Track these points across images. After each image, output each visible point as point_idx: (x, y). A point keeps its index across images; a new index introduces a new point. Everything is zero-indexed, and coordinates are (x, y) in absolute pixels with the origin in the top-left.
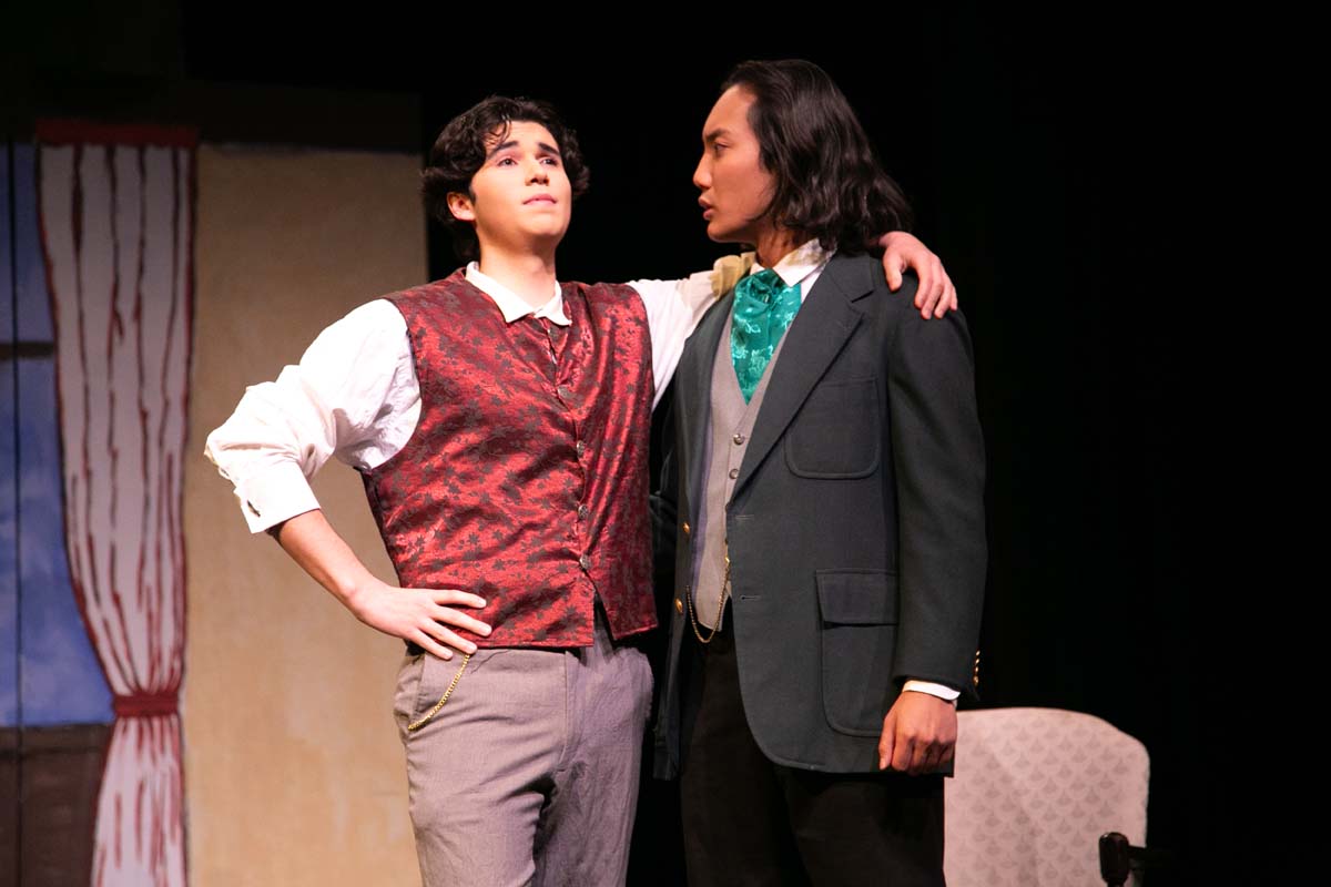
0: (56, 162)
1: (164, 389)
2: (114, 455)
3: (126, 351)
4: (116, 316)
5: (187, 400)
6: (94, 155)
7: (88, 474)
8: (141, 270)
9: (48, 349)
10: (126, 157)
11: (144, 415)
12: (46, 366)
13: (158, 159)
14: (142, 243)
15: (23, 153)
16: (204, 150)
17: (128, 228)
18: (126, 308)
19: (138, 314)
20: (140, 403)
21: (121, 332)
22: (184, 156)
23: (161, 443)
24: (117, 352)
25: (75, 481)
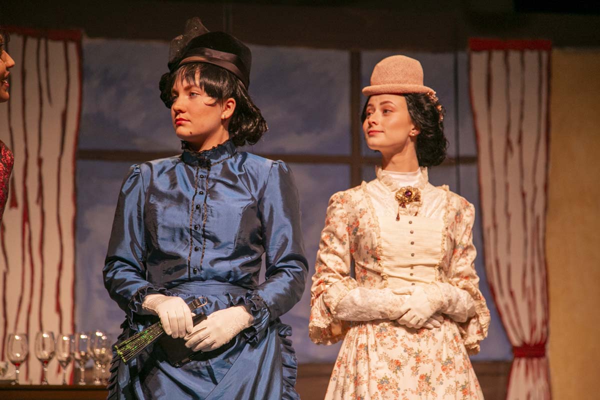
0: (479, 60)
1: (534, 181)
2: (508, 216)
3: (513, 161)
4: (508, 142)
5: (546, 187)
6: (498, 56)
7: (495, 226)
8: (522, 117)
9: (473, 160)
10: (514, 56)
11: (524, 195)
12: (473, 168)
13: (531, 57)
14: (522, 103)
15: (462, 56)
16: (556, 52)
17: (515, 95)
18: (514, 138)
19: (520, 140)
20: (522, 188)
21: (512, 150)
22: (544, 55)
23: (533, 210)
24: (510, 162)
25: (489, 230)
